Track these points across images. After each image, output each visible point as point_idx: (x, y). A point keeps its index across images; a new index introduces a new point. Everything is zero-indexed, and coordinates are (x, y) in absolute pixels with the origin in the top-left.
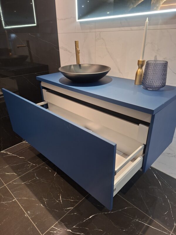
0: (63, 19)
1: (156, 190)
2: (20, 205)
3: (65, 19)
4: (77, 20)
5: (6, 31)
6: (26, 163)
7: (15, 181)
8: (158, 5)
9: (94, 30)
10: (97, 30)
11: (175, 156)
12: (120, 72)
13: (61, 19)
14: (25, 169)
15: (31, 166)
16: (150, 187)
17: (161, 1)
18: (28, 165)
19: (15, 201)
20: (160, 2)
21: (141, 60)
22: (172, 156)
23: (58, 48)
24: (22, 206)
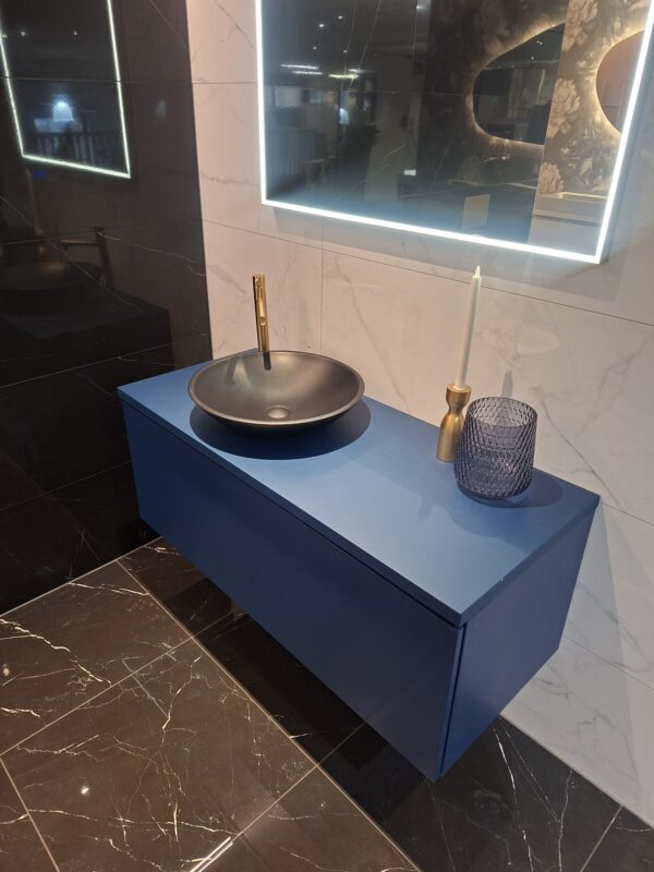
0: (218, 180)
1: (496, 805)
2: (40, 836)
3: (225, 182)
4: (265, 201)
5: (28, 173)
6: (73, 672)
7: (30, 744)
8: (591, 54)
9: (318, 243)
10: (327, 245)
11: (567, 694)
12: (398, 393)
13: (213, 179)
14: (66, 694)
15: (90, 684)
16: (477, 793)
17: (605, 41)
18: (80, 681)
19: (26, 823)
20: (601, 45)
21: (457, 388)
22: (559, 694)
23: (201, 266)
24: (47, 840)
